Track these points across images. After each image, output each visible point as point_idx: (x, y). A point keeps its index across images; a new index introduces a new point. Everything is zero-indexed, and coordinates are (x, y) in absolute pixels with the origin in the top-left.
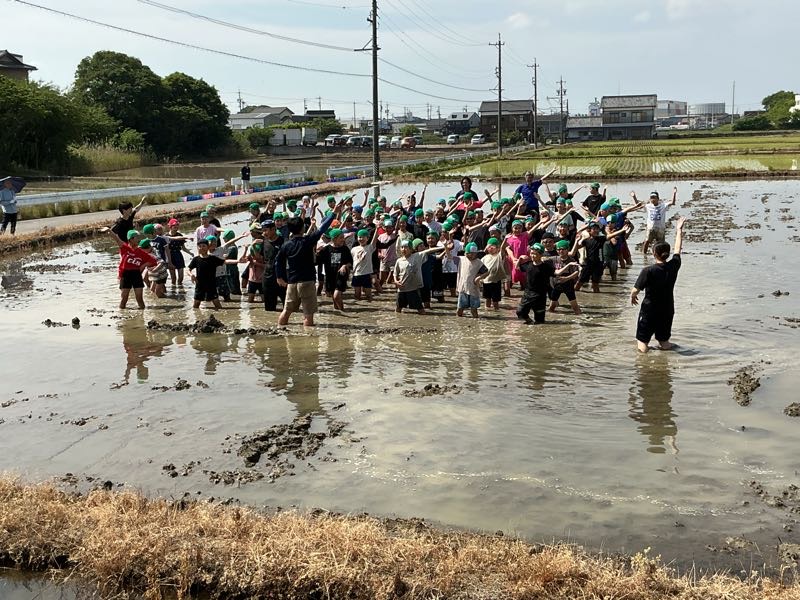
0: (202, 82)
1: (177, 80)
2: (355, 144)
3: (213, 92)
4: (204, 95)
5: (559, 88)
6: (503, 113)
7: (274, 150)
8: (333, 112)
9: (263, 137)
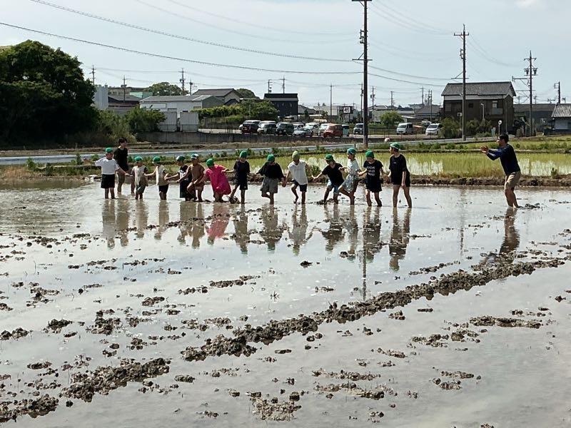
0: (59, 52)
1: (26, 49)
2: (268, 132)
3: (73, 64)
4: (58, 68)
5: (528, 66)
6: (467, 98)
7: (163, 138)
8: (295, 96)
9: (150, 120)
